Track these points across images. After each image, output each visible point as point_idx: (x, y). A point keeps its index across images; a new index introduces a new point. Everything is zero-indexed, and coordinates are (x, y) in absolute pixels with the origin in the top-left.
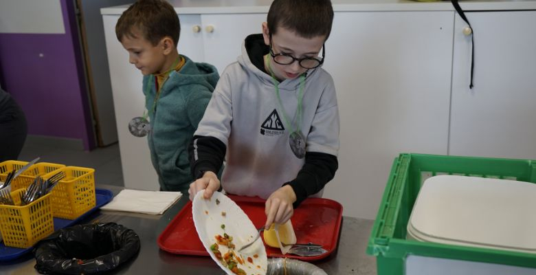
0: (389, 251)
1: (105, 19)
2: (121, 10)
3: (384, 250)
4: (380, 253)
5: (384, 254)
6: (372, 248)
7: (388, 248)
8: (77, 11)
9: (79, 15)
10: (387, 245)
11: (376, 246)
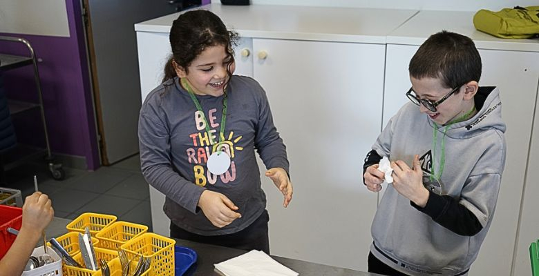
8: (83, 11)
9: (86, 15)
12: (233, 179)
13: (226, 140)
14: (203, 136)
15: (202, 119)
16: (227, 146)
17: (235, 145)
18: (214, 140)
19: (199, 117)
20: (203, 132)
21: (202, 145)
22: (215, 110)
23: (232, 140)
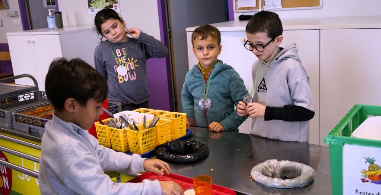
0: (335, 141)
1: (187, 34)
2: (193, 29)
3: (332, 141)
4: (330, 143)
5: (332, 143)
6: (326, 140)
7: (334, 140)
8: (168, 30)
9: (170, 32)
10: (333, 138)
11: (328, 139)
12: (135, 79)
13: (131, 61)
14: (121, 59)
15: (119, 52)
16: (131, 64)
17: (135, 64)
18: (125, 61)
19: (118, 51)
20: (120, 57)
21: (120, 63)
22: (124, 49)
23: (133, 61)
